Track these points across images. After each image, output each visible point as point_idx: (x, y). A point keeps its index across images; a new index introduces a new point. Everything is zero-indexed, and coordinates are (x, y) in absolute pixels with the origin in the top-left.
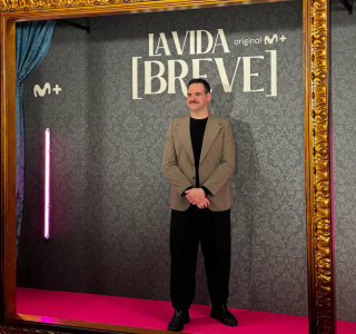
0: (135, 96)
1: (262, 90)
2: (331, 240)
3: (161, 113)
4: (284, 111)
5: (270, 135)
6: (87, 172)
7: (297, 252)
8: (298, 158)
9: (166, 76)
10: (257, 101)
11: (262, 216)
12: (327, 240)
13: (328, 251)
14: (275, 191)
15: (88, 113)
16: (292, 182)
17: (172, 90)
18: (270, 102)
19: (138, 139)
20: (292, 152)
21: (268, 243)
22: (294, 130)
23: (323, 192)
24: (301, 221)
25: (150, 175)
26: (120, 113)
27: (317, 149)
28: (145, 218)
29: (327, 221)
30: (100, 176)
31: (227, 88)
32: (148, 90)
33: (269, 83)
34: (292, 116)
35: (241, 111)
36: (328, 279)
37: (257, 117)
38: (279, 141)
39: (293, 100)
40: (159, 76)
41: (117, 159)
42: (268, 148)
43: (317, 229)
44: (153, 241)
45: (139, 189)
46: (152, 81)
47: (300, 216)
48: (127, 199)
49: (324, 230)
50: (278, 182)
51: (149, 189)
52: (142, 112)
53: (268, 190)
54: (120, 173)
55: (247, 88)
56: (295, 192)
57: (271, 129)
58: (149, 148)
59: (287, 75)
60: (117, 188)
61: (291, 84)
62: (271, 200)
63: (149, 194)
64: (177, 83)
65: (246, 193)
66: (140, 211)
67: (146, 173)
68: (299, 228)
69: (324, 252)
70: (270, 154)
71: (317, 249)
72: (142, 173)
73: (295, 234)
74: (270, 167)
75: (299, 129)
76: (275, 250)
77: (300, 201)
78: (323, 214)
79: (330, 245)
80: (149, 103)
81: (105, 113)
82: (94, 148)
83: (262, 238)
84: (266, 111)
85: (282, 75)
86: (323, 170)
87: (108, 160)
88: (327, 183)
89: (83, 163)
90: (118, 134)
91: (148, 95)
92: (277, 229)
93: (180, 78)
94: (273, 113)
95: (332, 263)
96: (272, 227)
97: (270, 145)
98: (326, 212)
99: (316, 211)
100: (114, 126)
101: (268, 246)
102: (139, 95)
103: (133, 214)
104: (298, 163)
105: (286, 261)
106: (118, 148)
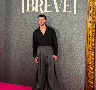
0: (23, 12)
1: (71, 12)
2: (94, 69)
3: (32, 19)
4: (78, 20)
5: (73, 28)
6: (5, 39)
7: (80, 72)
8: (83, 37)
9: (34, 5)
10: (68, 16)
11: (68, 58)
12: (93, 69)
13: (93, 73)
14: (73, 49)
15: (5, 18)
16: (80, 46)
17: (37, 10)
18: (73, 16)
19: (24, 28)
20: (81, 35)
21: (70, 68)
22: (82, 27)
23: (92, 51)
24: (83, 61)
25: (28, 41)
26: (17, 18)
27: (91, 35)
28: (25, 57)
29: (93, 62)
30: (9, 41)
31: (57, 10)
32: (28, 10)
33: (73, 9)
34: (81, 22)
35: (62, 19)
36: (92, 83)
37: (68, 22)
38: (76, 31)
39: (82, 16)
40: (32, 5)
41: (15, 35)
42: (72, 34)
43: (89, 65)
44: (28, 65)
45: (23, 46)
46: (30, 7)
47: (83, 59)
48: (19, 49)
49: (91, 65)
50: (75, 46)
51: (27, 46)
52: (25, 18)
53: (71, 49)
54: (17, 40)
55: (65, 11)
56: (81, 50)
57: (73, 26)
58: (27, 31)
59: (80, 6)
60: (15, 45)
61: (82, 10)
62: (72, 52)
63: (27, 48)
64: (39, 8)
65: (63, 49)
66: (23, 54)
67: (26, 41)
68: (82, 63)
69: (91, 73)
70: (72, 35)
71: (89, 72)
72: (24, 40)
73: (80, 65)
74: (72, 40)
75: (84, 27)
76: (73, 71)
77: (83, 53)
78: (92, 59)
79: (94, 70)
80: (28, 15)
81: (12, 18)
82: (7, 30)
83: (68, 66)
84: (72, 20)
85: (78, 6)
86: (92, 43)
87: (12, 35)
88: (94, 48)
89: (3, 36)
90: (16, 26)
91: (28, 12)
92: (74, 63)
93: (40, 6)
94: (74, 20)
95: (94, 77)
96: (72, 62)
97: (72, 32)
98: (93, 58)
99: (89, 58)
100: (15, 23)
101: (70, 69)
102: (24, 12)
103: (21, 55)
104: (83, 39)
105: (77, 75)
106: (16, 31)
